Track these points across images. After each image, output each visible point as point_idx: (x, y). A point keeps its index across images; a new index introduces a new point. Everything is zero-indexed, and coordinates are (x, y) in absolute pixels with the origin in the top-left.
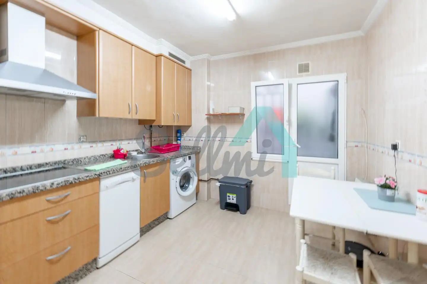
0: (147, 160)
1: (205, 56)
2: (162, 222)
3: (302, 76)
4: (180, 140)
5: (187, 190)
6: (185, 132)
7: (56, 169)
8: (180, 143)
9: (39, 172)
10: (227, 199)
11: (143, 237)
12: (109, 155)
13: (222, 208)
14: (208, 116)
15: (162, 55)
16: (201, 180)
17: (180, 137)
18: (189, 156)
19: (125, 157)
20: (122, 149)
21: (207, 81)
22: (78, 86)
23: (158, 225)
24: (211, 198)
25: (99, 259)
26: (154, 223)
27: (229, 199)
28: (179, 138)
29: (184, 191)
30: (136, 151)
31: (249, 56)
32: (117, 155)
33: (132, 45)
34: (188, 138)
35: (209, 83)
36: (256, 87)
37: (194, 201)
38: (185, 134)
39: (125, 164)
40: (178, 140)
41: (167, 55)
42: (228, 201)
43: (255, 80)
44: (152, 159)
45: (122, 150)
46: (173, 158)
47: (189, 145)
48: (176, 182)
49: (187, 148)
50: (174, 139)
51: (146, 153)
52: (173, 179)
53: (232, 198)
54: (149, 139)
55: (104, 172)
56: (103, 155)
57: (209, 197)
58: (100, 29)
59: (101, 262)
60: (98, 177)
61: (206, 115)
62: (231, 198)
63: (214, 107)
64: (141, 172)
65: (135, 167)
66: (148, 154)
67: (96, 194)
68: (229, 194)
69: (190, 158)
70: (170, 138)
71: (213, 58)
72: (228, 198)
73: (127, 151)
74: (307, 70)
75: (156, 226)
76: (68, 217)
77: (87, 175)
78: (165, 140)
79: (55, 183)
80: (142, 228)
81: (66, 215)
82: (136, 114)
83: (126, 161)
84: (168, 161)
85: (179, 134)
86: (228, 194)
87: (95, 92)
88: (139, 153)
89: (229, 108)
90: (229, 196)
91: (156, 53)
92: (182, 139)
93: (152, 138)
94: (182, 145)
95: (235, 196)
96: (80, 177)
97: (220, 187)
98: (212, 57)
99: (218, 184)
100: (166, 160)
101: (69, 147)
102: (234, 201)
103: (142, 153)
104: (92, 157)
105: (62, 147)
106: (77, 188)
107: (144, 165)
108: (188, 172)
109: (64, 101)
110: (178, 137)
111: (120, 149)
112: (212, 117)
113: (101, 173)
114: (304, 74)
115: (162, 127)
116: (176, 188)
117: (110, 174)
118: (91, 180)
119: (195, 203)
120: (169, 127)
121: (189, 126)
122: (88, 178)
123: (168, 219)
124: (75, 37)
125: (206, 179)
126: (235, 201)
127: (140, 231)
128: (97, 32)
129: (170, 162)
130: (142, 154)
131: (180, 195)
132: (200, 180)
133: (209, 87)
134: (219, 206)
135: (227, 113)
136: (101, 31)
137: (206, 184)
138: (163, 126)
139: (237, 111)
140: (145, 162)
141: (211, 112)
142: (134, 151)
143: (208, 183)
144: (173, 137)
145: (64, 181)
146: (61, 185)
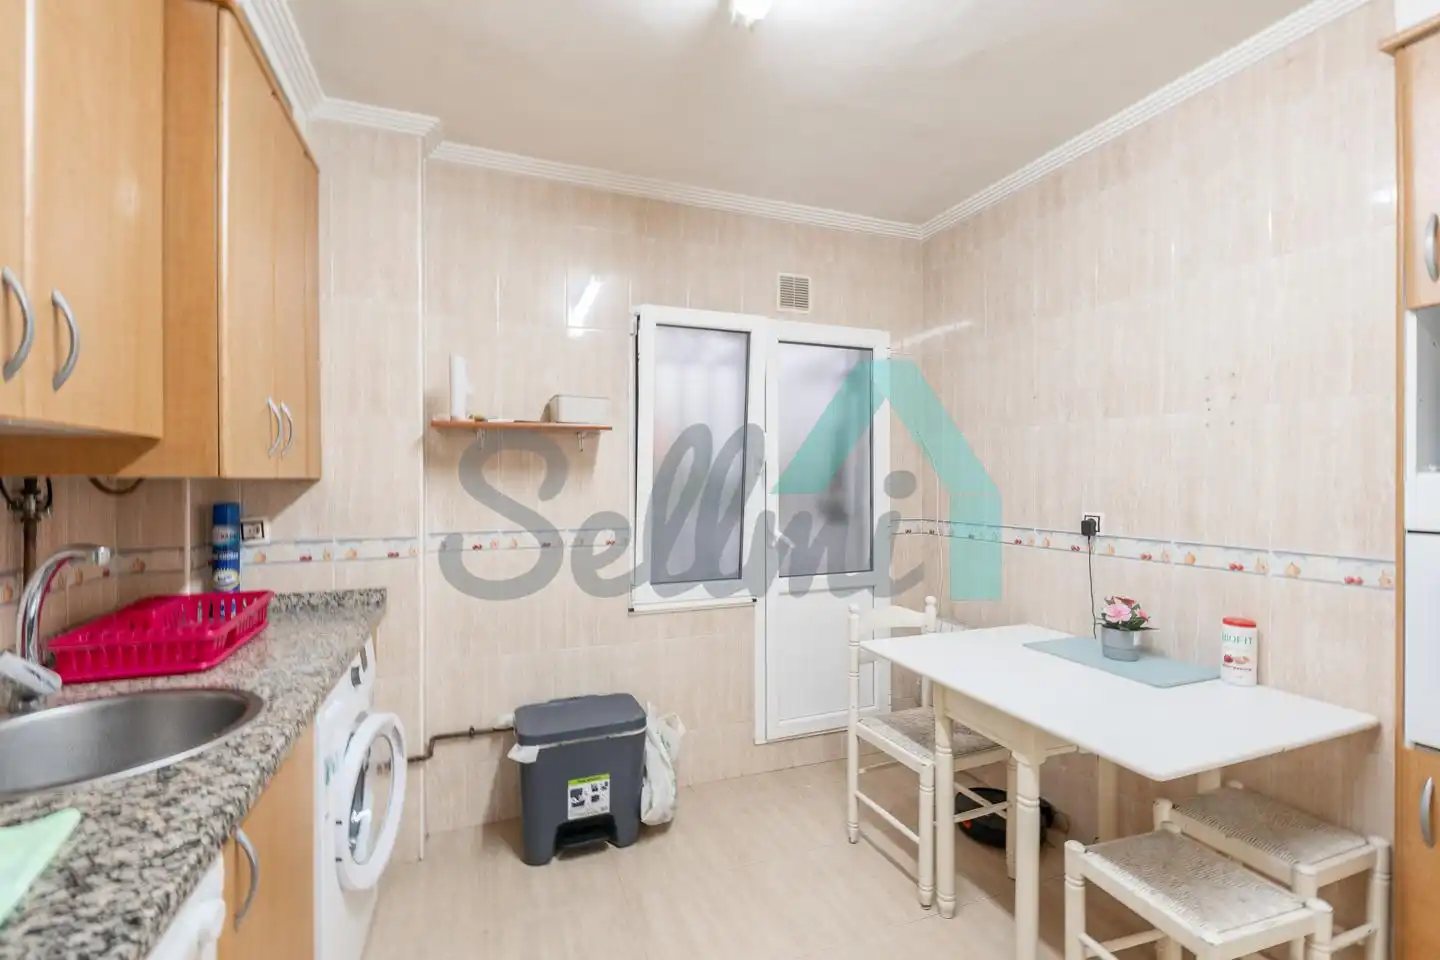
3: (789, 317)
4: (235, 565)
6: (272, 514)
8: (238, 584)
10: (570, 806)
13: (534, 861)
17: (236, 546)
27: (574, 805)
28: (230, 556)
34: (297, 552)
38: (267, 528)
40: (218, 565)
42: (574, 814)
47: (304, 589)
50: (193, 563)
53: (592, 797)
61: (433, 424)
62: (587, 796)
68: (575, 781)
70: (163, 560)
72: (571, 800)
74: (802, 303)
85: (225, 534)
86: (572, 785)
89: (560, 398)
90: (577, 792)
92: (246, 555)
95: (602, 780)
99: (527, 754)
102: (602, 806)
110: (220, 549)
114: (794, 310)
121: (304, 484)
126: (608, 805)
141: (460, 414)
144: (182, 549)
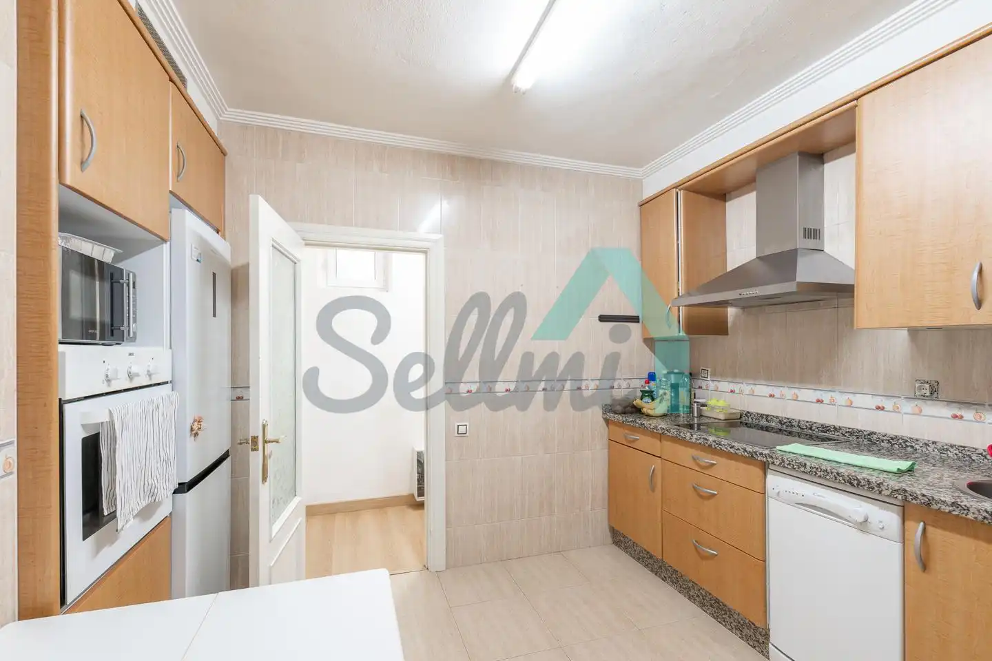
101: (888, 404)
105: (872, 402)
128: (857, 109)
136: (863, 100)
145: (703, 438)
146: (700, 441)
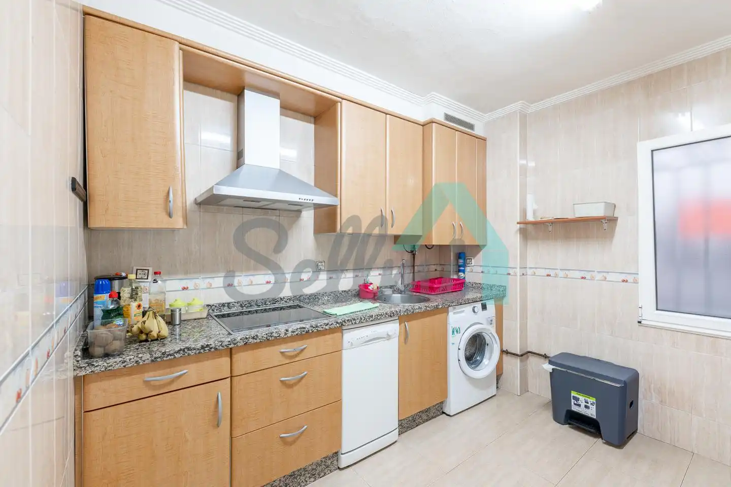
0: (408, 306)
1: (516, 106)
2: (433, 417)
4: (464, 272)
5: (478, 368)
6: (474, 256)
7: (290, 307)
8: (464, 278)
9: (274, 309)
10: (572, 404)
11: (403, 436)
12: (354, 292)
13: (556, 419)
14: (522, 226)
15: (434, 120)
16: (507, 353)
17: (464, 266)
18: (482, 302)
19: (374, 296)
20: (371, 284)
21: (521, 158)
22: (315, 188)
23: (427, 420)
24: (528, 391)
25: (341, 456)
26: (421, 417)
27: (576, 404)
28: (462, 268)
29: (473, 368)
30: (391, 287)
31: (629, 84)
32: (364, 292)
33: (387, 114)
34: (480, 269)
35: (524, 162)
36: (652, 151)
37: (493, 391)
38: (473, 260)
39: (376, 310)
40: (459, 271)
41: (441, 119)
42: (574, 408)
43: (650, 136)
44: (417, 305)
45: (371, 286)
46: (454, 304)
48: (459, 349)
49: (478, 287)
50: (453, 269)
51: (406, 292)
52: (453, 344)
53: (586, 405)
54: (410, 268)
55: (348, 320)
56: (345, 291)
57: (524, 389)
58: (343, 99)
59: (345, 461)
60: (340, 327)
61: (518, 223)
62: (582, 403)
63: (535, 207)
64: (400, 324)
65: (391, 316)
66: (410, 293)
67: (337, 352)
68: (575, 392)
69: (484, 307)
70: (446, 268)
71: (533, 108)
72: (573, 401)
73: (378, 287)
75: (424, 422)
76: (303, 381)
77: (326, 322)
78: (436, 270)
79: (290, 330)
80: (401, 420)
81: (302, 378)
82: (392, 227)
83: (377, 305)
84: (445, 310)
85: (461, 261)
86: (573, 394)
87: (336, 196)
88: (395, 290)
89: (575, 205)
90: (577, 399)
91: (422, 119)
92: (468, 269)
93: (416, 267)
94: (467, 280)
95: (592, 400)
96: (319, 325)
97: (553, 374)
98: (532, 105)
99: (549, 368)
100: (440, 307)
102: (592, 412)
103: (400, 292)
104: (331, 293)
106: (314, 340)
107: (406, 314)
108: (481, 332)
109: (300, 211)
110: (459, 266)
111: (367, 283)
112: (530, 227)
113: (344, 321)
115: (432, 248)
116: (459, 360)
117: (355, 323)
118: (332, 331)
119: (495, 395)
120: (442, 248)
122: (327, 327)
123: (444, 415)
124: (312, 120)
125: (519, 353)
127: (399, 425)
128: (339, 104)
129: (448, 313)
130: (400, 294)
131: (466, 374)
132: (504, 351)
133: (524, 170)
134: (549, 414)
135: (570, 216)
136: (344, 101)
137: (517, 362)
138: (434, 245)
139: (597, 211)
140: (406, 308)
141: (530, 218)
142: (386, 287)
143: (521, 361)
144: (451, 265)
145: (300, 328)
146: (296, 333)
